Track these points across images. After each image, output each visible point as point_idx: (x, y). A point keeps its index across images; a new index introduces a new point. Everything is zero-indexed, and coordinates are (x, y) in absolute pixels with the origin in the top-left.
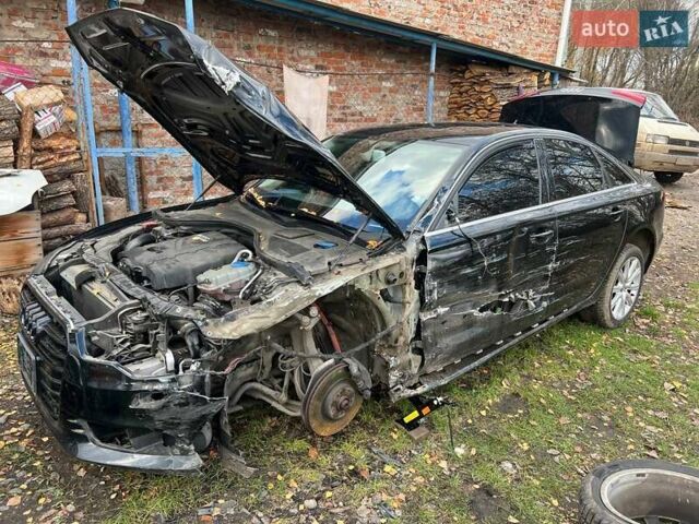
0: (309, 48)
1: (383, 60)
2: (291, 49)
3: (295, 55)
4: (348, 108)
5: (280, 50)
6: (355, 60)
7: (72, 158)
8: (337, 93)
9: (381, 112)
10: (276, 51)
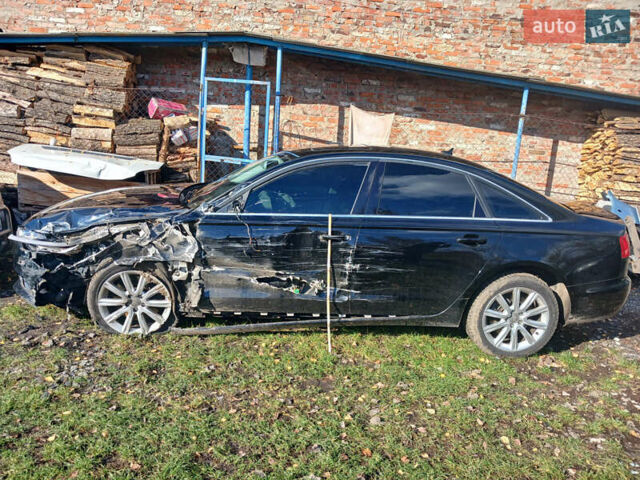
0: (408, 94)
1: (492, 104)
2: (391, 94)
3: (395, 99)
4: (447, 145)
5: (380, 96)
6: (458, 104)
7: (189, 159)
8: (436, 132)
9: (487, 151)
10: (375, 97)
